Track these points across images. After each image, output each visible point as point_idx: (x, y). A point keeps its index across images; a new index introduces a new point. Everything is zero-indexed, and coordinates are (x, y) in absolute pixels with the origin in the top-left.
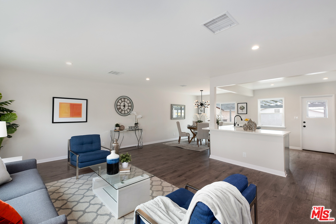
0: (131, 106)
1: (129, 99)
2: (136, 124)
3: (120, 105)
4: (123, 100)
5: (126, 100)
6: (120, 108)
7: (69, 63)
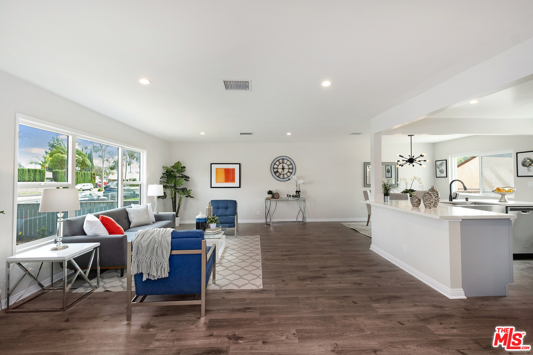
0: (292, 169)
1: (289, 159)
2: (298, 192)
3: (277, 168)
4: (281, 161)
5: (285, 161)
6: (277, 172)
7: (203, 133)
